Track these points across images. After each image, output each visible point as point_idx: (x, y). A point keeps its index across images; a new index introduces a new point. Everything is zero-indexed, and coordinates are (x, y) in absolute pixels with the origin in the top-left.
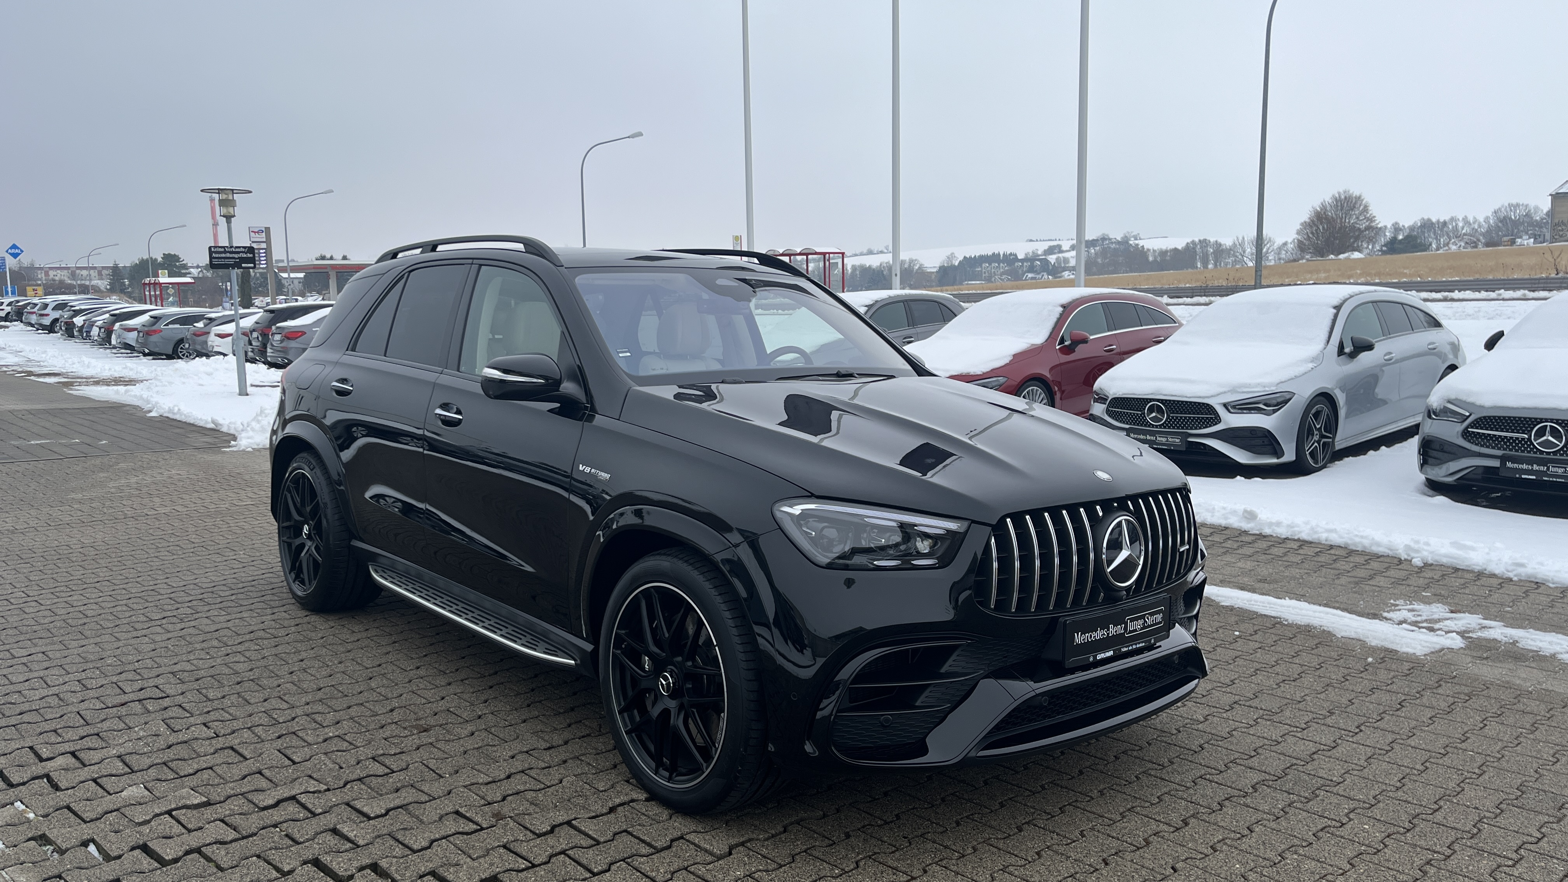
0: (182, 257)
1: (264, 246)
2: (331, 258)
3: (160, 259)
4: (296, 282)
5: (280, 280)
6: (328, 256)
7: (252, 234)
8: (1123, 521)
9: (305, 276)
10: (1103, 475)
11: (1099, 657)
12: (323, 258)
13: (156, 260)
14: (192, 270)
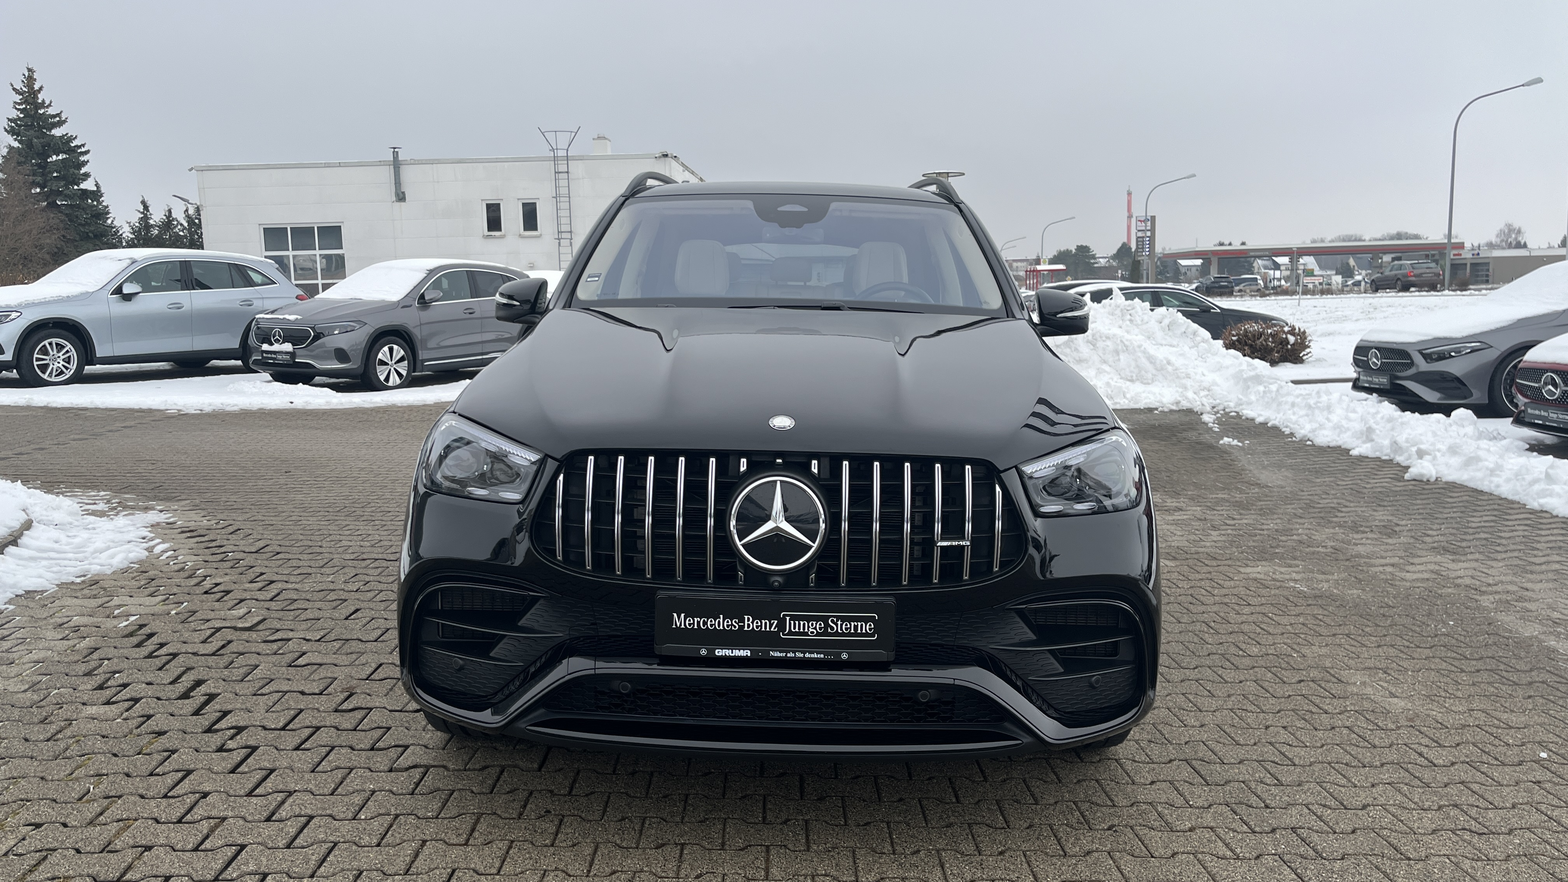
0: (1092, 248)
1: (1149, 234)
2: (1230, 244)
3: (1074, 251)
4: (1194, 269)
5: (1178, 268)
6: (1227, 242)
7: (1139, 223)
8: (778, 483)
9: (1202, 264)
10: (782, 422)
11: (719, 653)
12: (1221, 244)
13: (1071, 251)
14: (1101, 260)
